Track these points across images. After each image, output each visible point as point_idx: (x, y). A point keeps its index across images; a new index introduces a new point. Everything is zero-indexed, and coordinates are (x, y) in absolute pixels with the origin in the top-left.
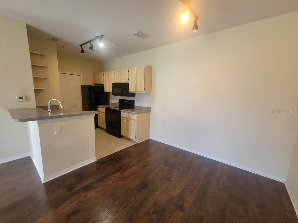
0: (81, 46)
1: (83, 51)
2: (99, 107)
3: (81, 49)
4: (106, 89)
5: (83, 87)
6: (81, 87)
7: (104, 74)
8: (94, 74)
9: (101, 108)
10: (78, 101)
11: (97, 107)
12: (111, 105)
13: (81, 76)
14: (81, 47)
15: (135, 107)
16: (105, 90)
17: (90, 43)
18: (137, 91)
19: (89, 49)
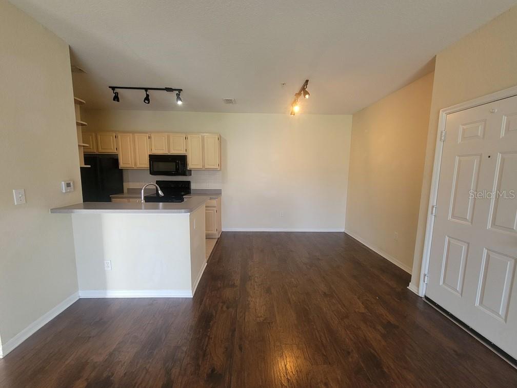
0: (113, 88)
2: (117, 197)
3: (113, 95)
12: (128, 192)
15: (192, 192)
16: (120, 166)
17: (147, 91)
18: (206, 167)
19: (144, 101)
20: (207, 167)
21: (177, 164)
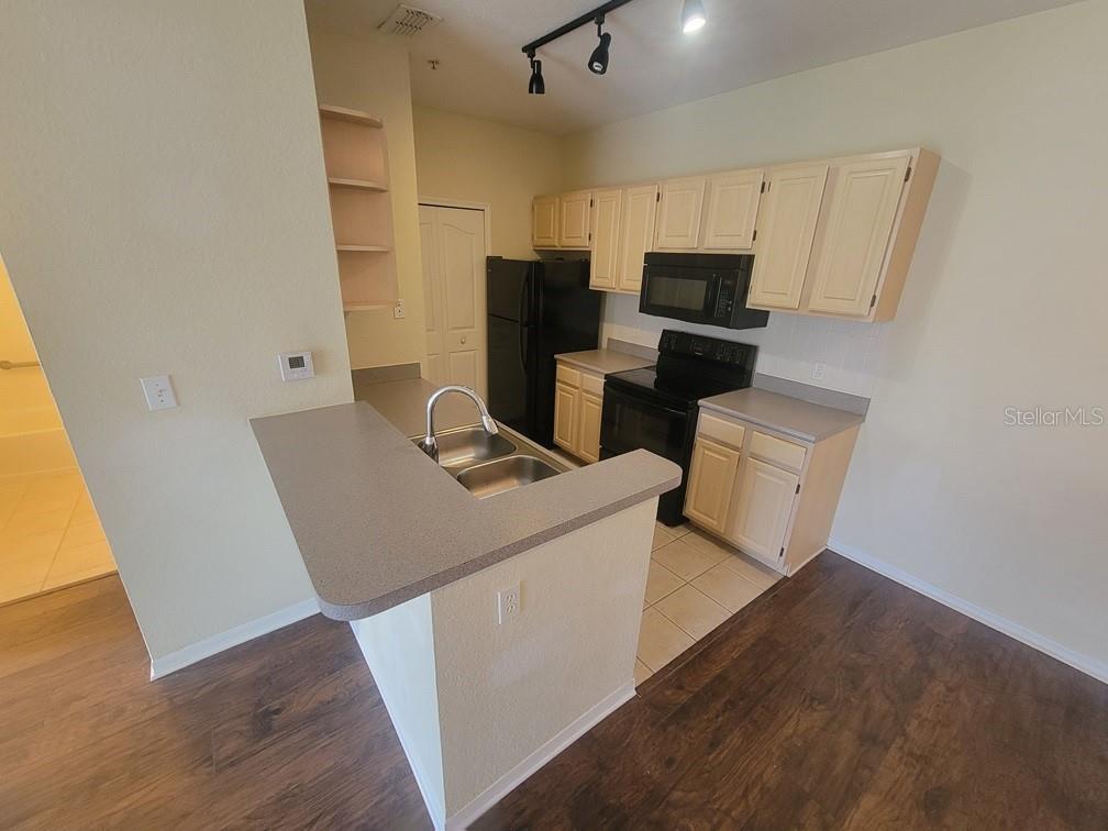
0: (530, 49)
1: (537, 83)
2: (565, 363)
3: (530, 72)
4: (597, 277)
5: (495, 266)
6: (484, 266)
7: (597, 204)
8: (535, 198)
9: (573, 366)
10: (472, 327)
11: (554, 364)
12: (608, 349)
13: (488, 210)
14: (532, 55)
15: (755, 382)
16: (591, 283)
17: (600, 23)
18: (811, 307)
19: (591, 65)
20: (818, 302)
21: (712, 288)
